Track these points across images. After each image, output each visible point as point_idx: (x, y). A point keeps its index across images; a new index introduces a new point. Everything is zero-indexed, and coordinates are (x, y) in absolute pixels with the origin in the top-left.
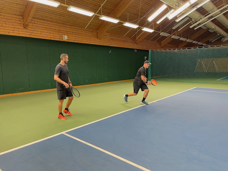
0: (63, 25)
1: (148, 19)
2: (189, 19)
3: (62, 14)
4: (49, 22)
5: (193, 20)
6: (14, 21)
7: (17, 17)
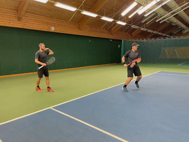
0: (51, 18)
1: (121, 14)
2: (156, 14)
3: (50, 9)
4: (39, 16)
5: (159, 15)
6: (10, 14)
7: (12, 11)
